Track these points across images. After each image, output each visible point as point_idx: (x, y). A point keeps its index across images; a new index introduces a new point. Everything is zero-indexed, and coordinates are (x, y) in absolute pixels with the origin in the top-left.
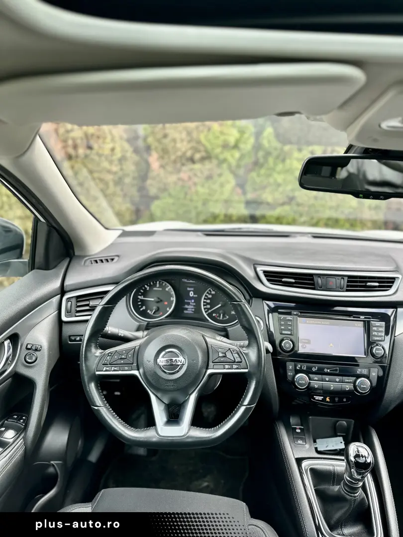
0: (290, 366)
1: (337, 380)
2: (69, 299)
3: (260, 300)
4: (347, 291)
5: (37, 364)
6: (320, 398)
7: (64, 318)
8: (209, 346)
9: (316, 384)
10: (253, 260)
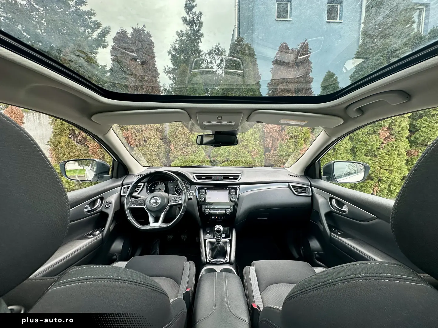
0: (203, 207)
1: (219, 210)
2: (124, 188)
3: (194, 185)
4: (223, 180)
5: (109, 208)
6: (214, 217)
7: (122, 194)
8: (170, 197)
9: (212, 212)
10: (194, 172)
